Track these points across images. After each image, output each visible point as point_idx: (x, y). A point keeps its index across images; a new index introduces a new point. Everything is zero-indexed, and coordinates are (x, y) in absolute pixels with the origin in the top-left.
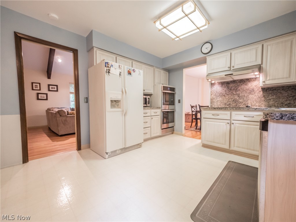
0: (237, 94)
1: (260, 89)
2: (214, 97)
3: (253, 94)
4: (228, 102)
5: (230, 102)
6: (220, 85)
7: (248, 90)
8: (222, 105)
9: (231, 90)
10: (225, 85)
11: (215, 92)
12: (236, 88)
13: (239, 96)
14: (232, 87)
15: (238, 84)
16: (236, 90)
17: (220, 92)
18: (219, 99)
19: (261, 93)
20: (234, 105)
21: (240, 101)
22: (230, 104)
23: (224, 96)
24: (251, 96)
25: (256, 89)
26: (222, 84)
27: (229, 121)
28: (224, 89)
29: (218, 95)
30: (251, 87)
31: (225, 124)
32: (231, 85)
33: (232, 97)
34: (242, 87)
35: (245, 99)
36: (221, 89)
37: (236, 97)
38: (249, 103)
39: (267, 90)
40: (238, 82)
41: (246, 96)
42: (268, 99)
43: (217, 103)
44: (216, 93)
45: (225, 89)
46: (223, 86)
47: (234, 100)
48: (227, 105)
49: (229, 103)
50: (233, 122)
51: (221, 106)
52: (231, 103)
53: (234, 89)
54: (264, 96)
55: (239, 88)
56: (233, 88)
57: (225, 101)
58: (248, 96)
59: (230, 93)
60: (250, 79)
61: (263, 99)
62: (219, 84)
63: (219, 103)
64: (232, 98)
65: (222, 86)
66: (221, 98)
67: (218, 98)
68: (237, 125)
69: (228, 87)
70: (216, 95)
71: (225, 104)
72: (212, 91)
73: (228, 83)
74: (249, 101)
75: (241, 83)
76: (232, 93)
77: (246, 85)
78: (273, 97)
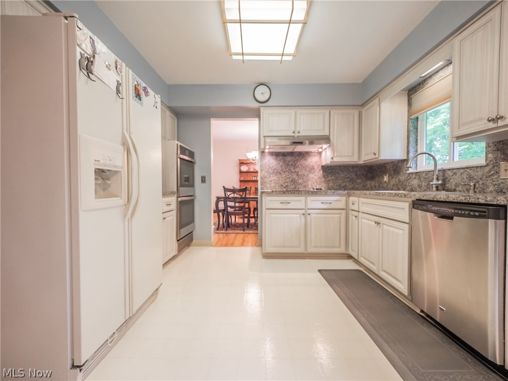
0: (295, 172)
1: (320, 168)
2: (266, 174)
3: (312, 173)
4: (285, 183)
5: (287, 182)
6: (274, 157)
7: (307, 167)
8: (277, 187)
9: (288, 165)
10: (281, 157)
11: (268, 167)
12: (294, 164)
13: (298, 175)
14: (289, 161)
15: (297, 157)
16: (295, 166)
17: (274, 167)
18: (274, 178)
19: (321, 172)
20: (292, 187)
21: (299, 181)
22: (287, 186)
23: (280, 173)
24: (311, 175)
25: (316, 167)
26: (276, 155)
27: (303, 211)
28: (279, 164)
29: (272, 171)
30: (311, 164)
31: (298, 215)
32: (289, 158)
33: (290, 176)
34: (301, 162)
35: (305, 178)
36: (276, 163)
37: (295, 176)
38: (309, 184)
39: (329, 170)
40: (296, 154)
41: (306, 174)
42: (328, 180)
43: (270, 184)
44: (268, 169)
45: (281, 163)
46: (278, 158)
47: (292, 181)
48: (284, 188)
49: (286, 184)
50: (309, 211)
51: (276, 188)
52: (289, 185)
53: (292, 164)
54: (324, 176)
55: (298, 164)
56: (290, 163)
57: (281, 182)
58: (308, 175)
59: (287, 170)
60: (310, 152)
61: (323, 179)
62: (273, 155)
63: (273, 185)
64: (290, 178)
65: (276, 159)
66: (275, 177)
67: (272, 176)
68: (314, 215)
69: (285, 161)
70: (268, 171)
71: (282, 186)
72: (263, 165)
73: (284, 155)
74: (309, 182)
75: (300, 156)
76: (289, 169)
77: (306, 160)
78: (331, 178)
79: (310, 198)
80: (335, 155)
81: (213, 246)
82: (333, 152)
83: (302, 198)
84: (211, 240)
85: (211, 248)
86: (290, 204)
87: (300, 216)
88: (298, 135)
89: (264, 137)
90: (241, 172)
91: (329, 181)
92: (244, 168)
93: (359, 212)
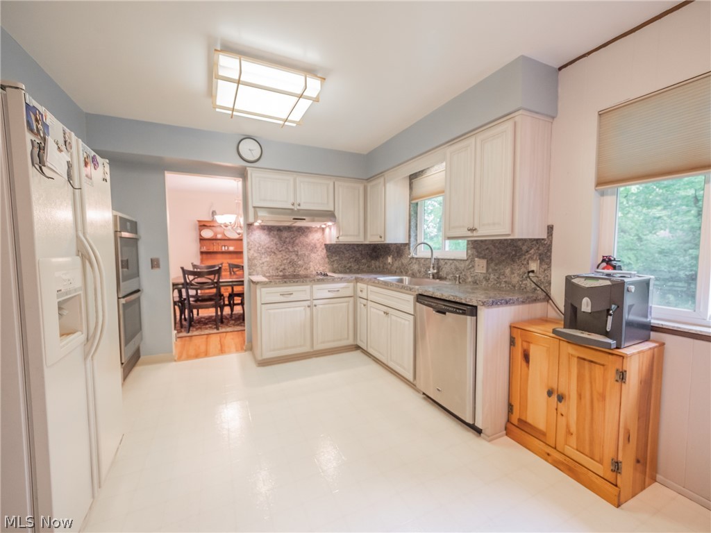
0: (294, 251)
1: (323, 246)
2: (256, 255)
3: (314, 253)
4: (281, 265)
5: (284, 265)
6: (266, 232)
7: (309, 244)
8: (271, 271)
9: (284, 243)
10: (275, 233)
11: (257, 245)
12: (292, 241)
13: (297, 255)
14: (286, 238)
15: (296, 233)
16: (293, 244)
17: (267, 246)
18: (266, 260)
19: (325, 251)
20: (291, 270)
21: (299, 263)
22: (284, 269)
23: (275, 253)
24: (313, 255)
25: (318, 245)
26: (269, 229)
27: (308, 303)
28: (273, 240)
29: (263, 251)
30: (313, 241)
31: (302, 308)
32: (285, 234)
33: (288, 256)
34: (301, 239)
35: (306, 259)
36: (269, 239)
37: (294, 257)
38: (312, 266)
39: (334, 250)
40: (295, 229)
41: (307, 254)
42: (332, 260)
43: (261, 268)
44: (258, 247)
45: (275, 240)
46: (272, 234)
47: (290, 262)
48: (281, 271)
49: (283, 267)
50: (315, 302)
51: (269, 272)
52: (287, 268)
53: (289, 242)
54: (328, 256)
55: (297, 241)
56: (288, 240)
57: (277, 264)
58: (309, 254)
59: (283, 248)
60: (312, 227)
61: (327, 260)
62: (264, 229)
63: (265, 268)
64: (287, 259)
65: (269, 234)
66: (268, 257)
67: (263, 256)
68: (321, 306)
69: (280, 238)
70: (258, 250)
71: (277, 269)
72: (251, 243)
73: (279, 229)
74: (311, 263)
75: (299, 232)
76: (287, 248)
77: (306, 236)
78: (336, 258)
79: (316, 287)
80: (341, 234)
81: (175, 361)
82: (339, 230)
83: (307, 288)
84: (172, 352)
85: (174, 363)
86: (292, 296)
87: (305, 309)
88: (298, 208)
89: (254, 207)
90: (202, 239)
91: (334, 261)
92: (207, 234)
93: (367, 300)
